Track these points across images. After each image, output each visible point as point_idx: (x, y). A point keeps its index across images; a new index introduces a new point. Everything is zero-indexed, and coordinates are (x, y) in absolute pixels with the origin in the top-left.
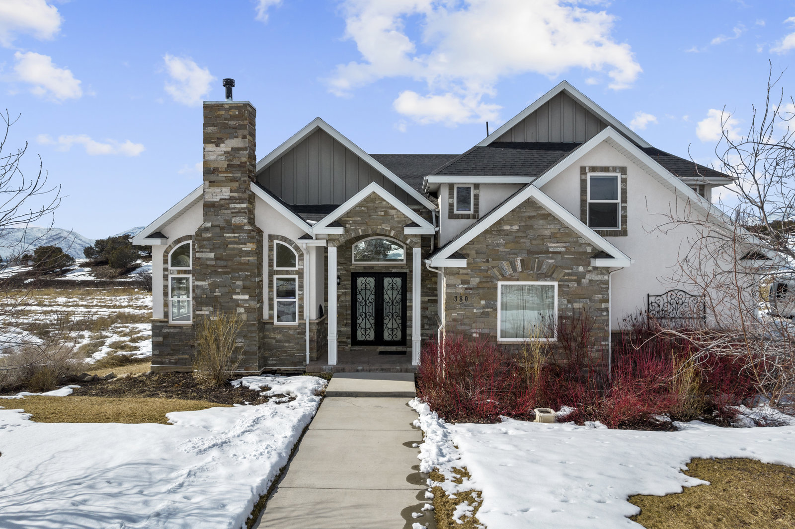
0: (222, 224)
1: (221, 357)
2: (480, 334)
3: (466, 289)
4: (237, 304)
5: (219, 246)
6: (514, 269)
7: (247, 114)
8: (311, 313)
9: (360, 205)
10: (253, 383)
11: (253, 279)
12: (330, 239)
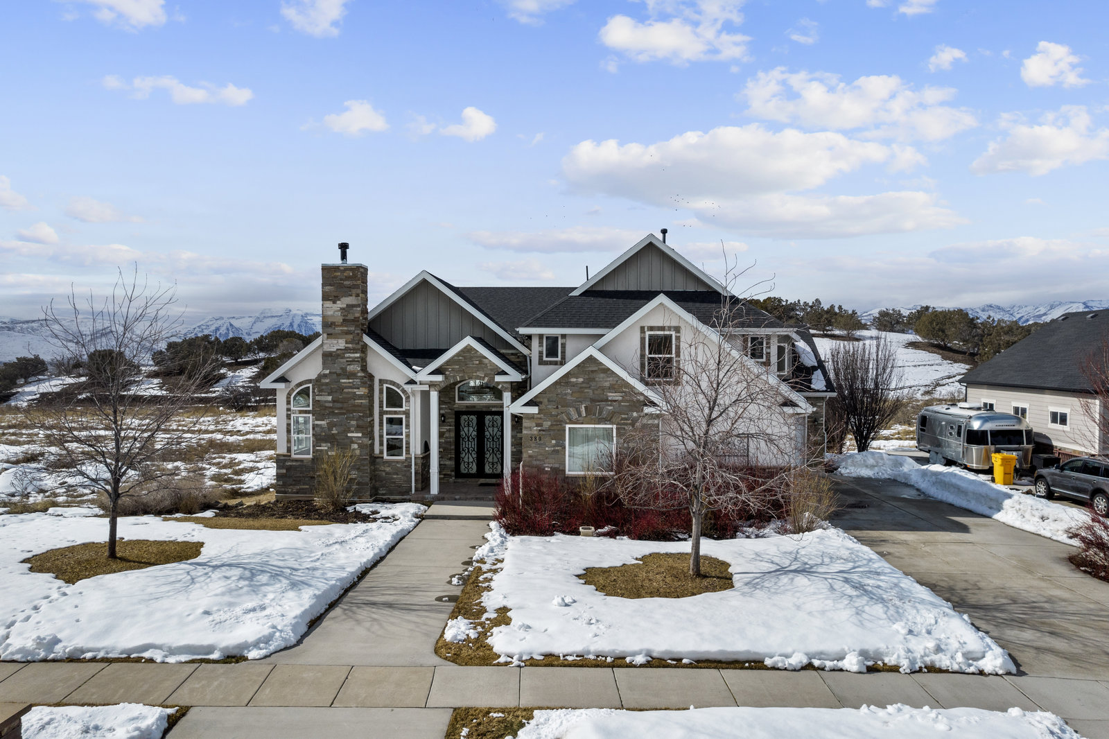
0: (339, 371)
1: (338, 487)
2: (551, 468)
3: (540, 430)
4: (352, 441)
5: (336, 390)
6: (580, 414)
7: (360, 273)
8: (416, 449)
9: (458, 355)
10: (365, 509)
11: (365, 419)
12: (432, 385)
